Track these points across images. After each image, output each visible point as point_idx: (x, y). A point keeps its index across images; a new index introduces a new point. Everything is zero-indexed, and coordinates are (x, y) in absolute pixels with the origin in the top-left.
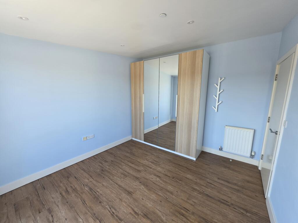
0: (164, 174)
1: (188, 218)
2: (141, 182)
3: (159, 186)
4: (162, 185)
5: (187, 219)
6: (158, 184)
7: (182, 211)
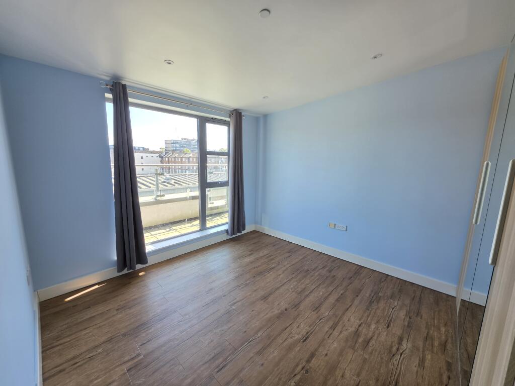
0: (316, 350)
1: (207, 365)
2: (286, 310)
3: (279, 334)
4: (281, 341)
5: (206, 363)
6: (282, 334)
7: (221, 360)
